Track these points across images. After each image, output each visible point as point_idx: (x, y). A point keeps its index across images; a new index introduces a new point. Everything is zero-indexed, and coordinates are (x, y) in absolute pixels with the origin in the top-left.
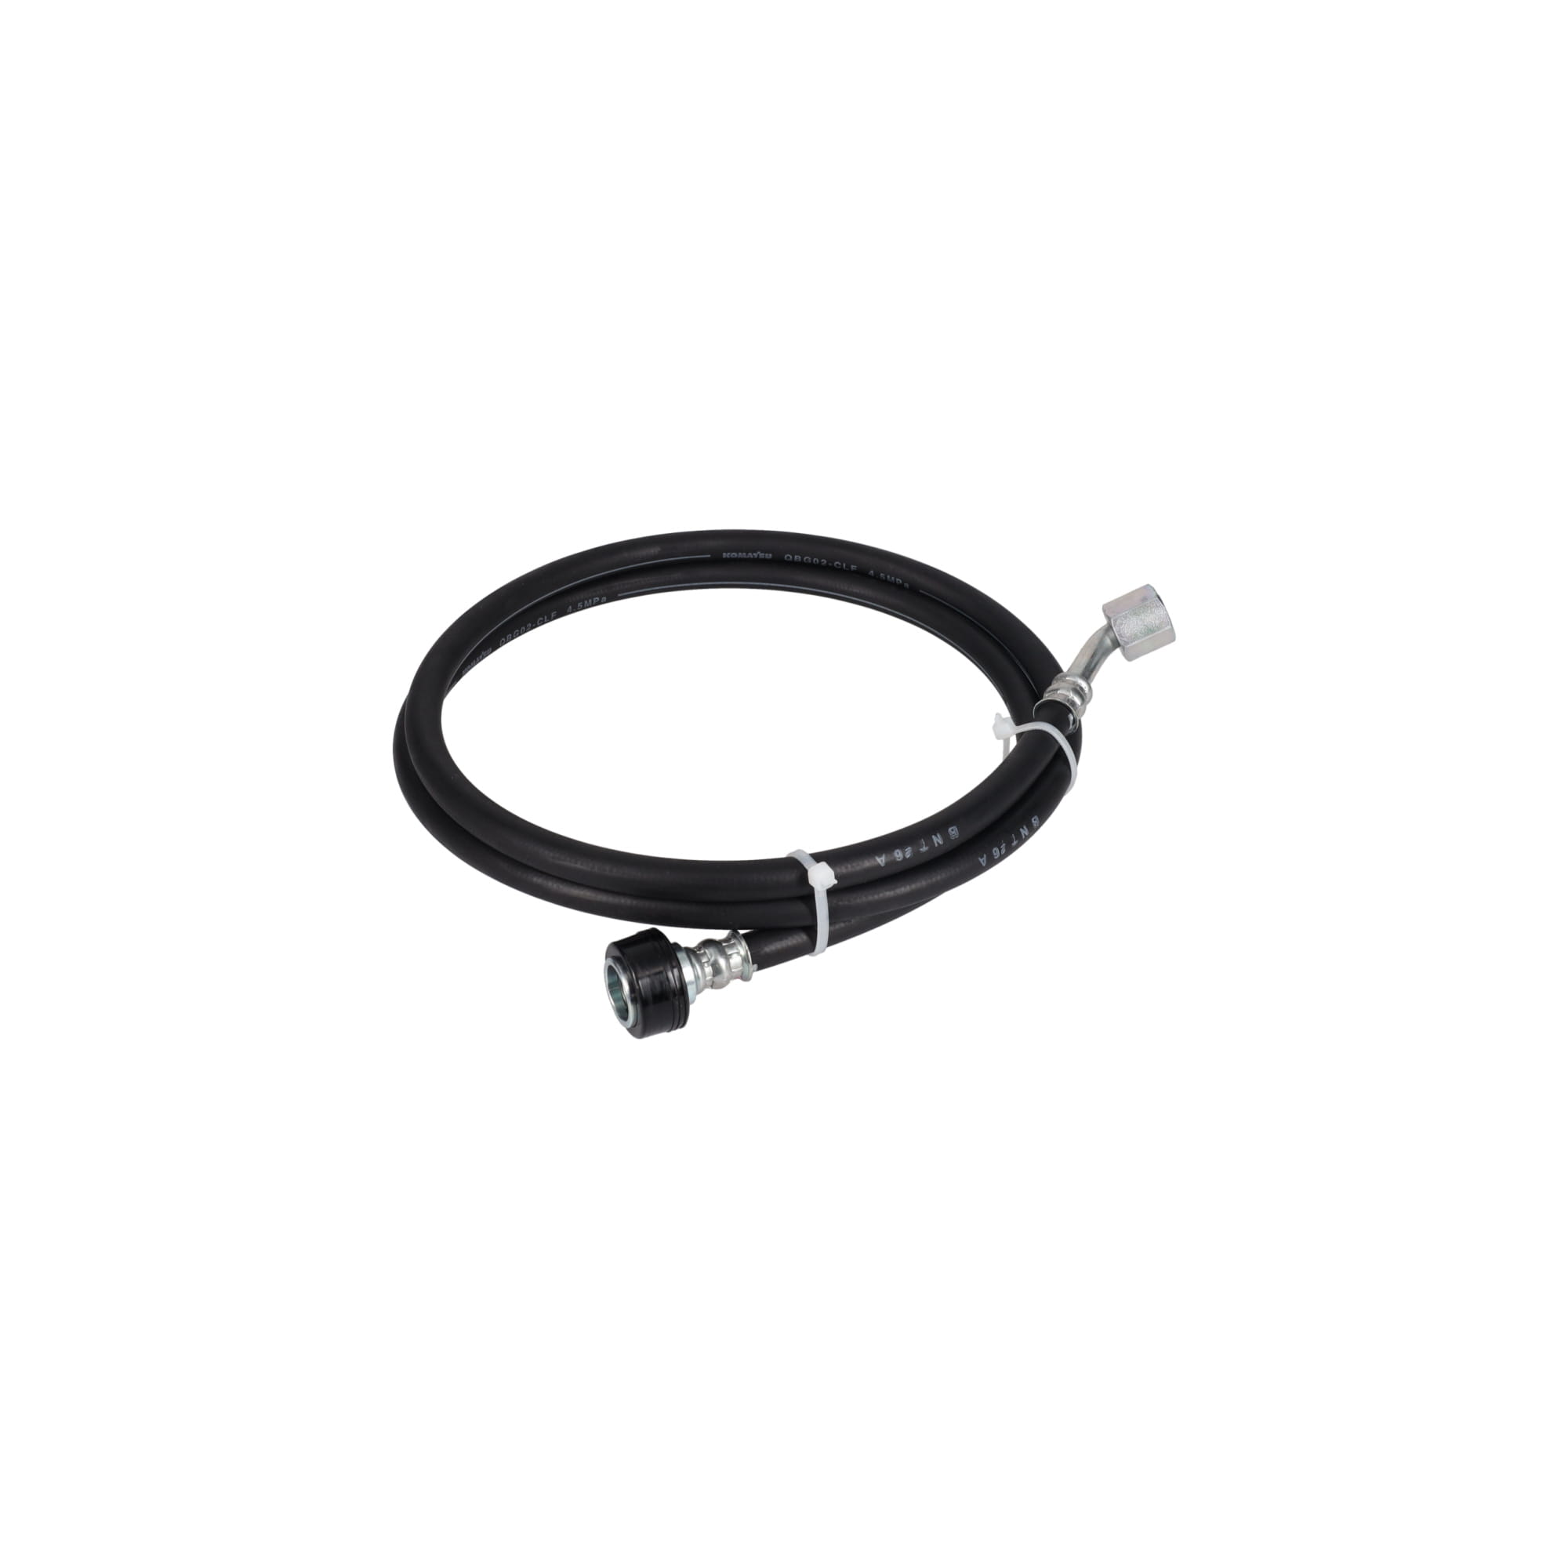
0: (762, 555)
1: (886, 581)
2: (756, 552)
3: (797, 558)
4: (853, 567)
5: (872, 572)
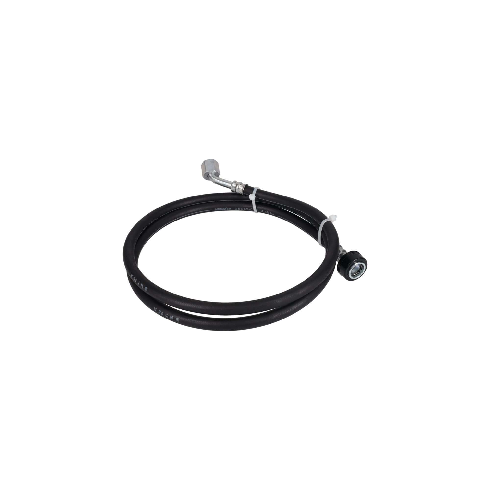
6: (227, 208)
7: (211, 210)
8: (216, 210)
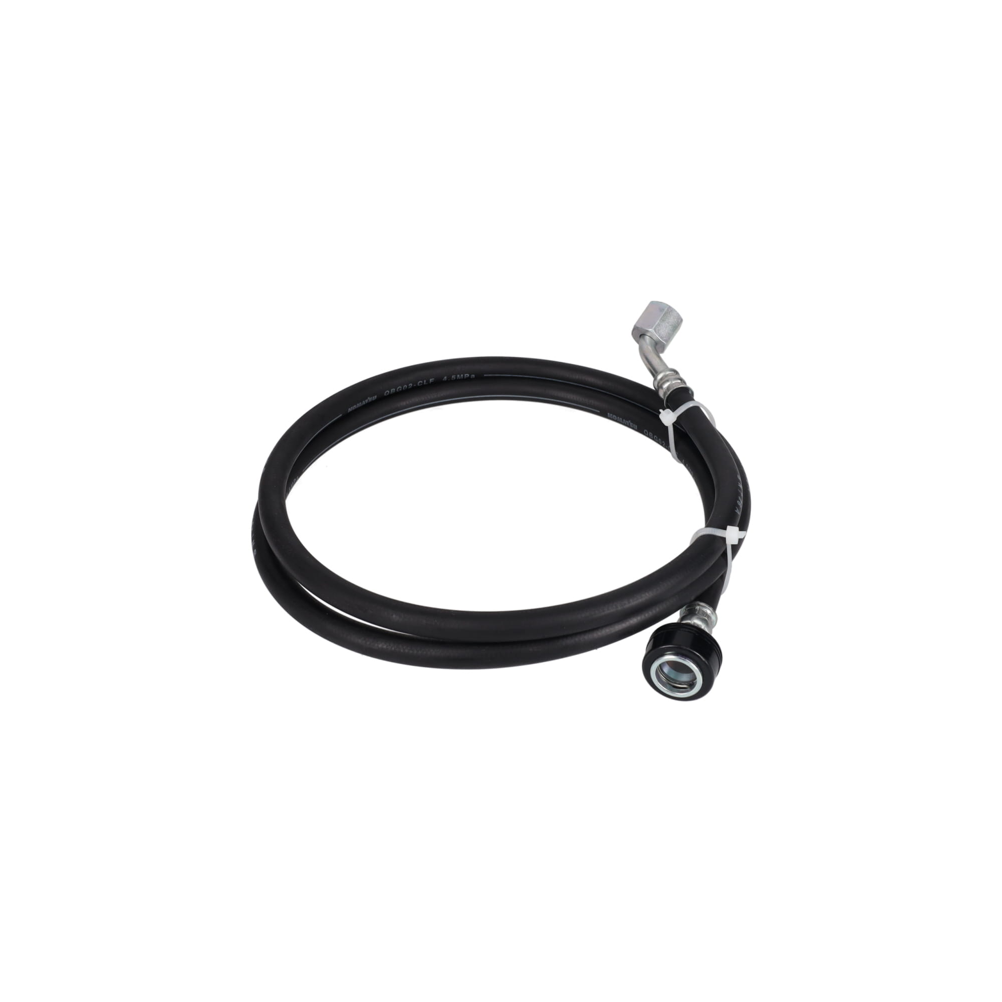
0: (370, 399)
1: (457, 380)
2: (367, 398)
3: (393, 390)
4: (431, 380)
5: (446, 377)
6: (630, 421)
7: (599, 412)
8: (609, 416)
